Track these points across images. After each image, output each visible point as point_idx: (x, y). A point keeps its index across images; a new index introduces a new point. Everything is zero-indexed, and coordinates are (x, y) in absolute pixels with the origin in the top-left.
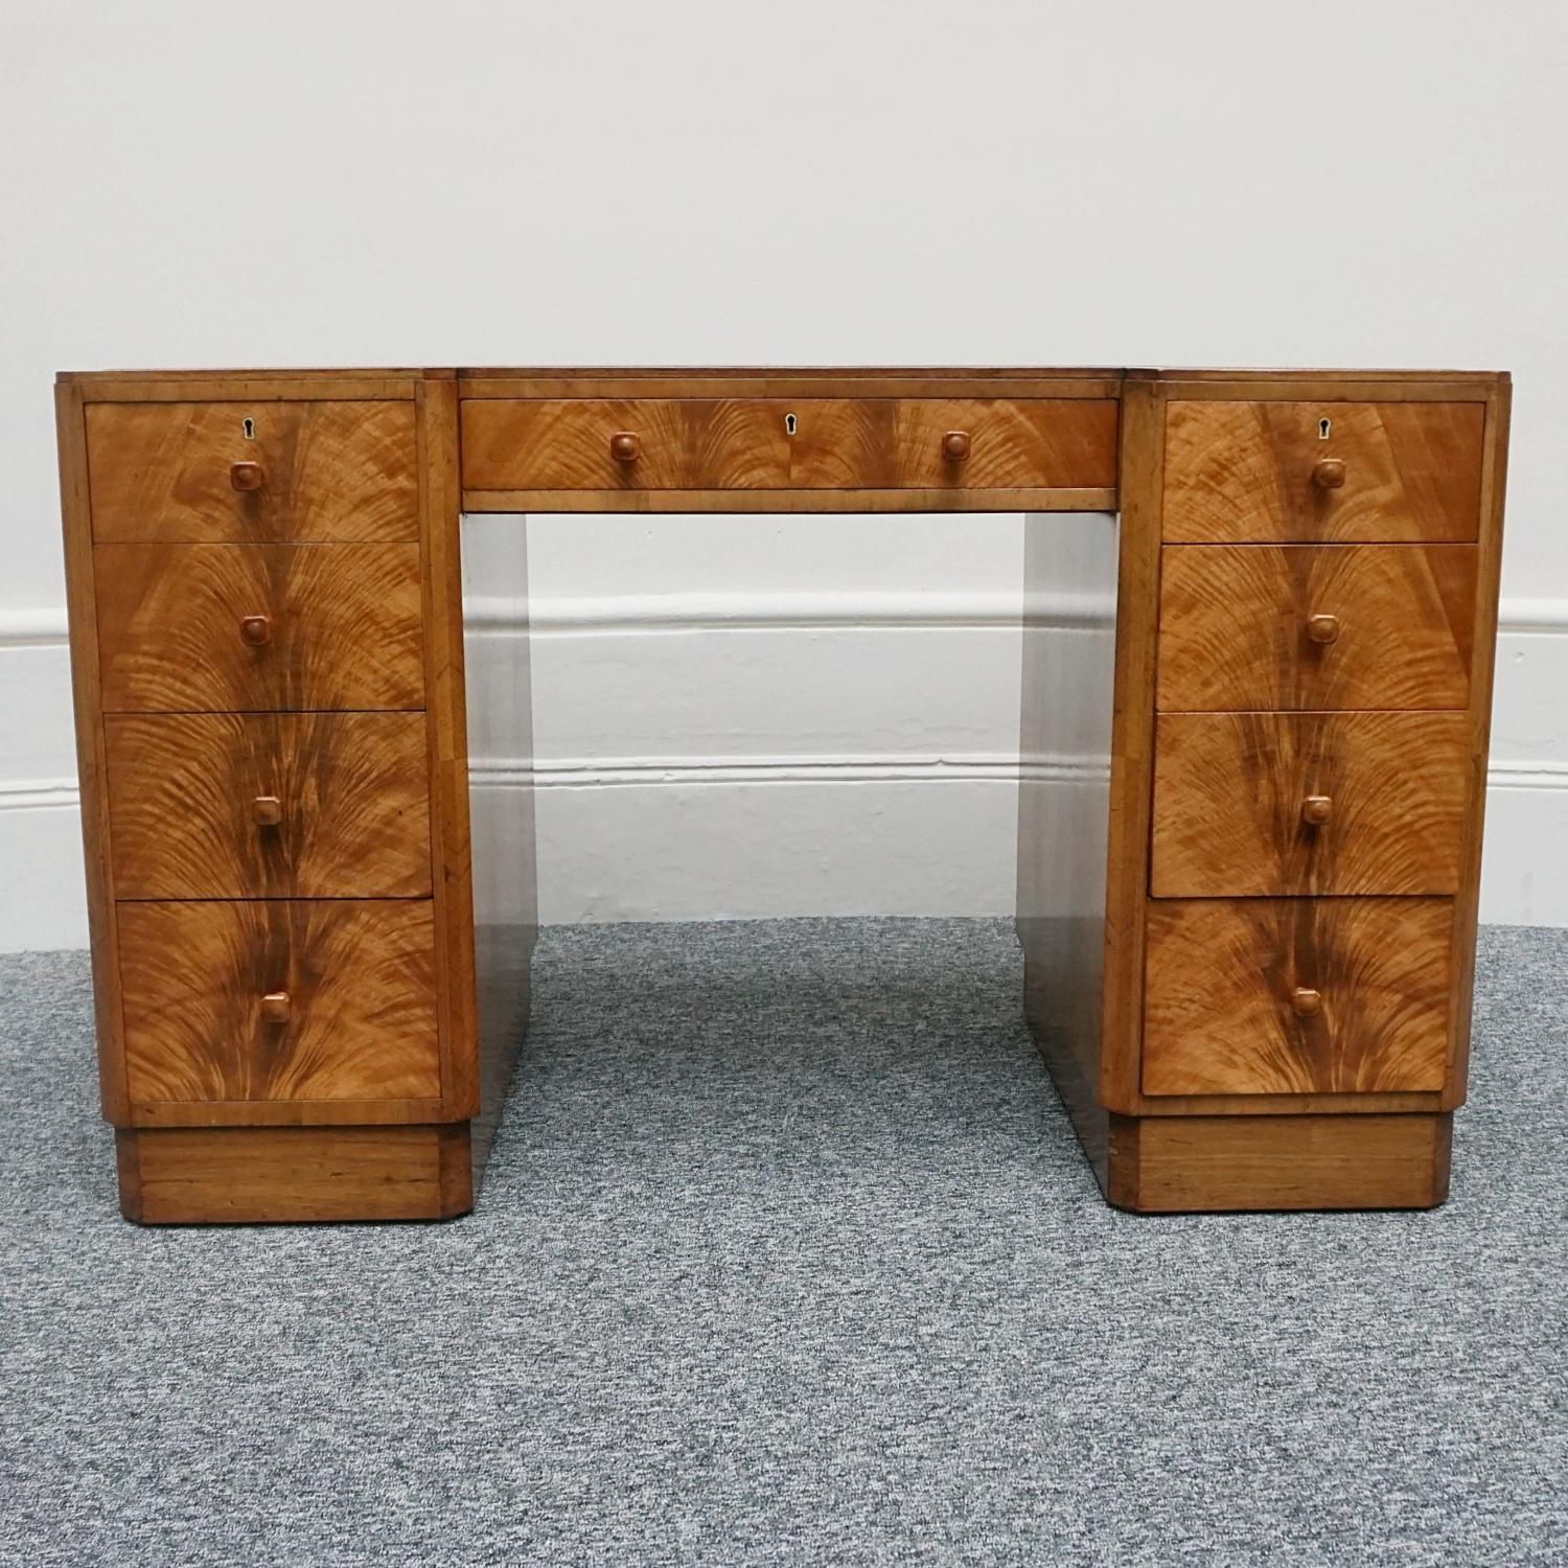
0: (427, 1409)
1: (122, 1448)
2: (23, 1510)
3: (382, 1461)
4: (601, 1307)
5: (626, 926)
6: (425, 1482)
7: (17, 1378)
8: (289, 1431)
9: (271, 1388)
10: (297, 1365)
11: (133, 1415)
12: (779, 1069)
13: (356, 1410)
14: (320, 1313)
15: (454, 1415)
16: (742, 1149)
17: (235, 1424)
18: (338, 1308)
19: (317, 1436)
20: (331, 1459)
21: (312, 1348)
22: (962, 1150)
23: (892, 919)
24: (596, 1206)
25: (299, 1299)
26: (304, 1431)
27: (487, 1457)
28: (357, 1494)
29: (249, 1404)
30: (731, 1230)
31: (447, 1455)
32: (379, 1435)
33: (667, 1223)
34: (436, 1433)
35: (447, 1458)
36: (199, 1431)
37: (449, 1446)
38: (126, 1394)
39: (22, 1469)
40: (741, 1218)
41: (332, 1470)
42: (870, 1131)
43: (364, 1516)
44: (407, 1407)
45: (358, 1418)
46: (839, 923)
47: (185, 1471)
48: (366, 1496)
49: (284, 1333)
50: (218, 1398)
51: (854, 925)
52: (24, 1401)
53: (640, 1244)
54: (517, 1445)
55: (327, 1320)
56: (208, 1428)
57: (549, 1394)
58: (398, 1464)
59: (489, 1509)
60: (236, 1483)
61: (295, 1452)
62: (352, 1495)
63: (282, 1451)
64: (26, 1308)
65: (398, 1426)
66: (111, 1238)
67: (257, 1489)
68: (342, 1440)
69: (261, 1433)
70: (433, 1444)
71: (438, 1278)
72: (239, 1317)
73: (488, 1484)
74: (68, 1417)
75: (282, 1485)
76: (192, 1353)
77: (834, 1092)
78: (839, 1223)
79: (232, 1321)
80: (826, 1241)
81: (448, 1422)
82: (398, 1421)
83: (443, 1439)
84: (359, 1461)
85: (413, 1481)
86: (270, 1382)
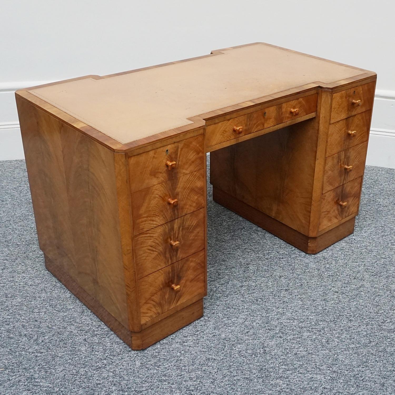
0: (94, 323)
1: (32, 331)
2: (10, 348)
3: (82, 339)
6: (89, 346)
7: (15, 307)
8: (66, 328)
9: (65, 314)
10: (71, 307)
11: (36, 321)
13: (80, 322)
17: (55, 325)
19: (71, 330)
20: (72, 337)
21: (75, 302)
26: (69, 328)
27: (103, 339)
29: (59, 319)
31: (95, 338)
32: (83, 331)
35: (95, 339)
38: (35, 314)
39: (12, 336)
41: (72, 341)
43: (75, 355)
44: (91, 322)
45: (80, 325)
47: (43, 338)
48: (77, 349)
50: (53, 317)
52: (15, 314)
56: (50, 326)
59: (100, 355)
60: (52, 343)
61: (66, 334)
62: (74, 349)
64: (20, 285)
67: (56, 345)
68: (76, 332)
69: (60, 328)
70: (93, 334)
73: (102, 348)
74: (23, 320)
75: (61, 344)
81: (98, 328)
82: (88, 327)
83: (96, 333)
84: (78, 338)
85: (87, 345)
86: (65, 312)
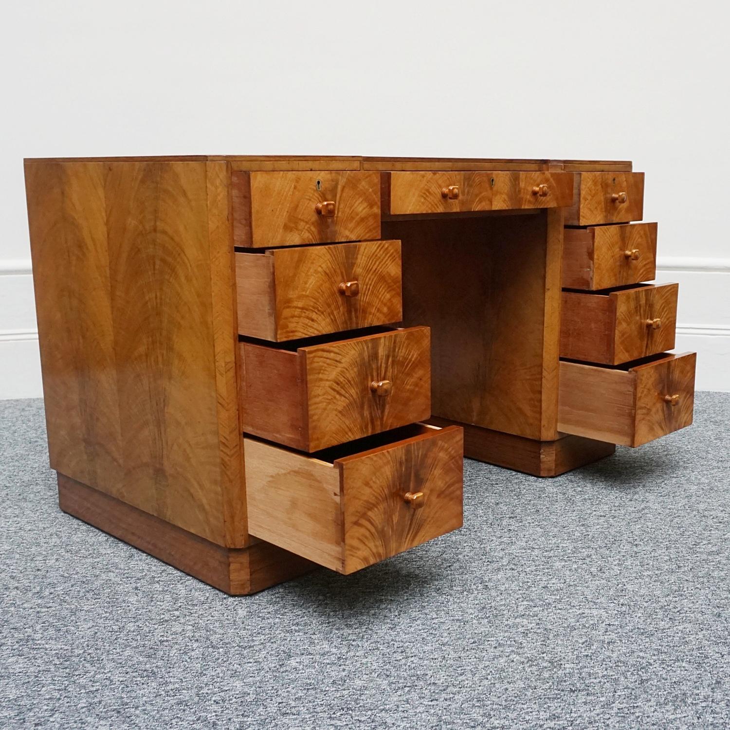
0: (154, 568)
1: (30, 582)
3: (129, 587)
6: (145, 595)
8: (98, 576)
9: (95, 560)
11: (38, 570)
13: (126, 568)
19: (108, 578)
20: (111, 586)
21: (116, 546)
26: (104, 576)
27: (172, 586)
28: (117, 599)
29: (85, 566)
31: (157, 585)
32: (132, 578)
34: (155, 577)
36: (62, 576)
37: (158, 582)
38: (37, 562)
41: (110, 590)
43: (117, 607)
44: (147, 567)
45: (126, 571)
47: (52, 590)
48: (120, 600)
50: (73, 564)
56: (66, 575)
58: (136, 588)
59: (166, 605)
60: (71, 595)
61: (98, 583)
63: (93, 583)
65: (141, 574)
66: (50, 505)
67: (78, 597)
68: (117, 579)
69: (86, 577)
70: (153, 581)
74: (12, 571)
75: (89, 595)
76: (69, 548)
81: (161, 573)
83: (156, 579)
84: (122, 587)
85: (140, 595)
86: (96, 558)
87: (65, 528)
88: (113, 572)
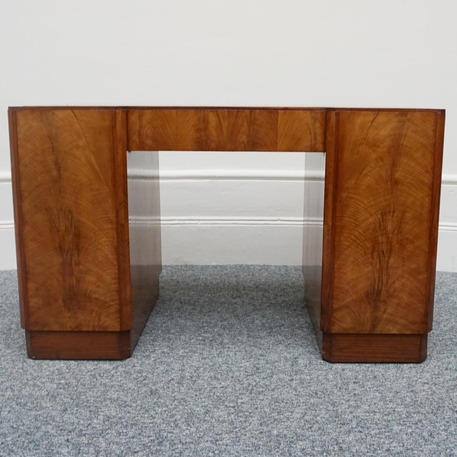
0: (82, 422)
3: (62, 439)
4: (144, 389)
5: (186, 266)
6: (74, 447)
8: (39, 428)
9: (38, 413)
10: (48, 406)
12: (219, 313)
13: (61, 421)
14: (60, 388)
15: (90, 424)
16: (201, 338)
17: (24, 425)
18: (66, 387)
19: (46, 430)
20: (48, 438)
21: (54, 400)
22: (266, 340)
23: (264, 266)
24: (152, 355)
25: (55, 383)
26: (43, 428)
27: (95, 439)
28: (52, 450)
29: (30, 418)
30: (190, 365)
31: (84, 438)
32: (65, 430)
33: (172, 362)
36: (12, 427)
37: (85, 435)
40: (195, 361)
41: (47, 442)
42: (240, 333)
44: (76, 421)
45: (60, 424)
46: (248, 267)
47: (4, 440)
48: (55, 451)
49: (48, 395)
51: (253, 267)
53: (162, 368)
54: (105, 436)
55: (62, 391)
56: (15, 426)
57: (120, 418)
58: (68, 440)
60: (18, 445)
61: (39, 435)
63: (35, 435)
66: (8, 361)
67: (23, 447)
68: (54, 432)
70: (81, 434)
71: (98, 377)
72: (36, 389)
73: (93, 449)
75: (31, 446)
76: (19, 401)
77: (234, 321)
78: (223, 364)
79: (34, 390)
80: (218, 369)
81: (87, 427)
82: (73, 426)
83: (83, 432)
84: (56, 439)
85: (70, 447)
86: (38, 411)
87: (18, 382)
88: (51, 424)
